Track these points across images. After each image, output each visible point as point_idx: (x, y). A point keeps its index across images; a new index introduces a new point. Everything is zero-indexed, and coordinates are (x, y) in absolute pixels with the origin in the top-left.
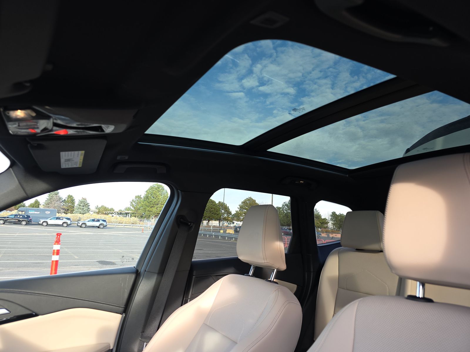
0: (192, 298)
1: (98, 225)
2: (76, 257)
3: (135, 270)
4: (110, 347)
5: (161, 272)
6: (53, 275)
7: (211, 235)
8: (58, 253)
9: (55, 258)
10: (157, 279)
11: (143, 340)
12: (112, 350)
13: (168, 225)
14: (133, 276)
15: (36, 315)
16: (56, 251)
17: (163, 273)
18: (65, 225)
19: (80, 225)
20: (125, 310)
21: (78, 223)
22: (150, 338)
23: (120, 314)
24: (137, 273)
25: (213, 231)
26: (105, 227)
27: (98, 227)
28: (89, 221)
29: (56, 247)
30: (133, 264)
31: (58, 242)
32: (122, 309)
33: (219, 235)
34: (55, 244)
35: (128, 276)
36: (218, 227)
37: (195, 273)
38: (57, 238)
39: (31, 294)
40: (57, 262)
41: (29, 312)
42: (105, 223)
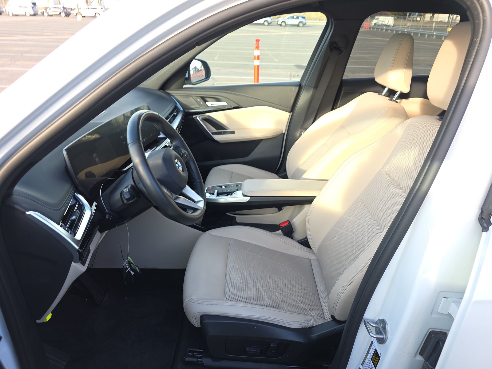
0: (340, 106)
1: (297, 23)
2: (276, 60)
3: (299, 84)
4: (283, 131)
5: (316, 87)
6: (256, 83)
7: (430, 36)
8: (258, 58)
9: (257, 63)
10: (313, 92)
11: (302, 130)
12: (284, 133)
13: (322, 50)
14: (297, 88)
15: (241, 108)
16: (256, 57)
17: (317, 87)
18: (266, 23)
19: (280, 23)
20: (292, 110)
21: (278, 21)
22: (306, 129)
23: (289, 112)
24: (300, 86)
25: (437, 29)
26: (304, 25)
27: (298, 26)
28: (288, 19)
29: (257, 53)
30: (298, 79)
31: (258, 48)
32: (289, 110)
33: (443, 35)
34: (255, 50)
35: (294, 88)
36: (445, 23)
37: (343, 89)
38: (257, 44)
39: (237, 95)
40: (258, 66)
41: (237, 106)
42: (304, 20)
